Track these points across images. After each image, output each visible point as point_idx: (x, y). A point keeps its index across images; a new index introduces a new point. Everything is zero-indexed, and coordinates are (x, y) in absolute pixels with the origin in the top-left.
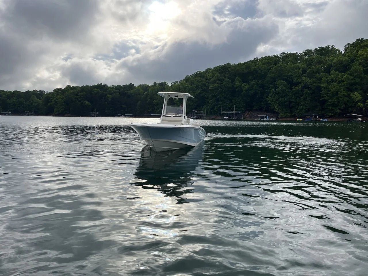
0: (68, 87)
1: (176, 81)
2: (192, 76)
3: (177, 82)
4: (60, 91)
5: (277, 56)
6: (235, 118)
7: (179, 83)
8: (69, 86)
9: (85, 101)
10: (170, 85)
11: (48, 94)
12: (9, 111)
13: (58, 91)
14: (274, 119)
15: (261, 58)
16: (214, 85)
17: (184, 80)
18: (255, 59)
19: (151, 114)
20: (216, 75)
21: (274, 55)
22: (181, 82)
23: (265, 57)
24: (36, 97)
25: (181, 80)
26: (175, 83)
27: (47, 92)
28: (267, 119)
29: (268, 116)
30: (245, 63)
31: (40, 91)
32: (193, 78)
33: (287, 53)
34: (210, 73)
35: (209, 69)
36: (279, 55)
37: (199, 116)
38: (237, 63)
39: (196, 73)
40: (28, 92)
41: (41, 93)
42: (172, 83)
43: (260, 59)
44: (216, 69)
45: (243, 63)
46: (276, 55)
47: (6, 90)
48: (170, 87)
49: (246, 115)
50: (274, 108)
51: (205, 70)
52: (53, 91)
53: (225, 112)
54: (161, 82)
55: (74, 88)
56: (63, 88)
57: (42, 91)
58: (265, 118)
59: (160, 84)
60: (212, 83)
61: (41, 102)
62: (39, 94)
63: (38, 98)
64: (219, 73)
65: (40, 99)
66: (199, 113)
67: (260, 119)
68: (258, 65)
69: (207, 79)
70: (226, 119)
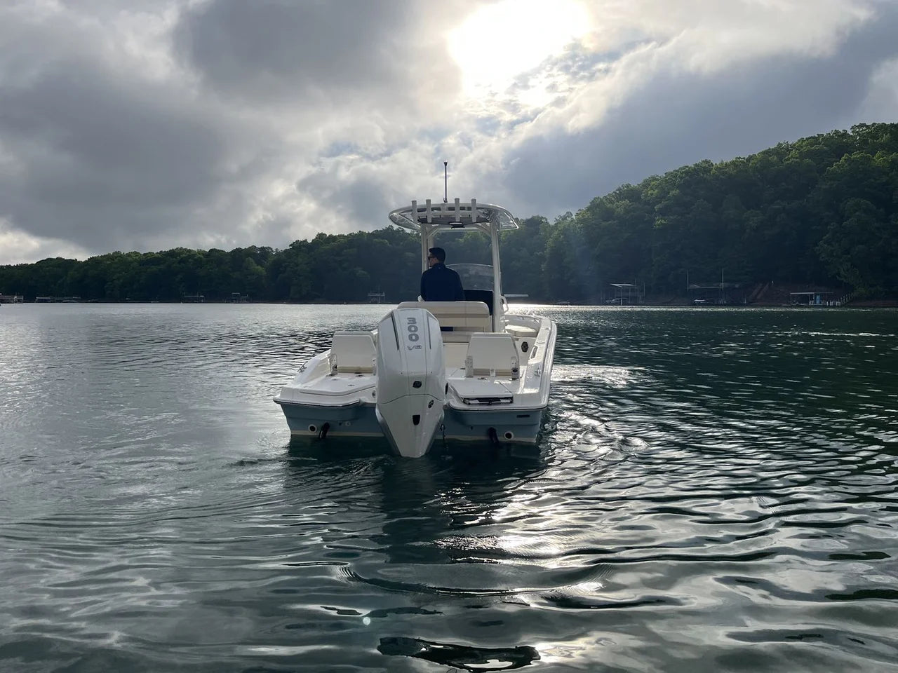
0: (321, 236)
1: (567, 213)
2: (609, 199)
3: (569, 214)
4: (304, 246)
5: (845, 134)
6: (725, 302)
7: (574, 217)
8: (322, 234)
9: (357, 269)
10: (552, 222)
11: (278, 254)
12: (200, 295)
13: (299, 247)
14: (838, 303)
15: (799, 141)
16: (666, 217)
17: (589, 209)
18: (780, 145)
19: (505, 296)
20: (673, 193)
21: (837, 132)
22: (580, 213)
23: (810, 138)
24: (253, 261)
25: (580, 210)
26: (564, 218)
27: (277, 250)
28: (818, 302)
29: (821, 295)
30: (750, 158)
31: (263, 249)
32: (611, 202)
33: (874, 124)
34: (657, 187)
35: (654, 179)
36: (850, 132)
37: (628, 297)
38: (729, 159)
39: (619, 189)
40: (238, 252)
41: (265, 251)
42: (558, 218)
43: (795, 145)
44: (671, 179)
45: (747, 157)
46: (841, 130)
47: (195, 249)
48: (552, 227)
49: (755, 292)
50: (839, 274)
51: (641, 182)
52: (289, 248)
53: (696, 286)
54: (530, 217)
55: (332, 238)
56: (310, 241)
57: (266, 248)
58: (812, 300)
59: (528, 221)
60: (663, 213)
61: (264, 273)
62: (260, 254)
63: (259, 263)
64: (679, 187)
65: (262, 267)
66: (626, 290)
67: (797, 303)
68: (788, 160)
69: (647, 203)
70: (700, 305)
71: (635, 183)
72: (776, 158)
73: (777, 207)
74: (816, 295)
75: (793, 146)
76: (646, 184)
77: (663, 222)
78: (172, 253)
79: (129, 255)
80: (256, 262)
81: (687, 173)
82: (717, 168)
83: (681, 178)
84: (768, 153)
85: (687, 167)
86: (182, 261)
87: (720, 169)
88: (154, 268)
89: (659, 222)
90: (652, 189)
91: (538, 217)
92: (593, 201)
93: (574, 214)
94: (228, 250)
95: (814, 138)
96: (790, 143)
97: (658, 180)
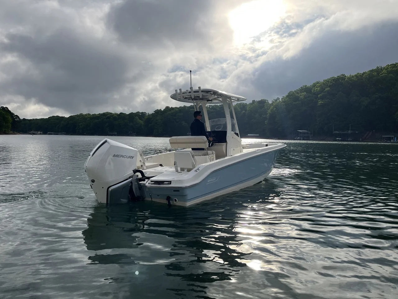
0: (167, 108)
2: (297, 92)
3: (278, 99)
4: (160, 112)
6: (351, 140)
7: (280, 100)
8: (168, 106)
9: (183, 122)
10: (270, 102)
11: (149, 115)
12: (115, 132)
13: (158, 112)
15: (387, 66)
16: (323, 100)
17: (287, 96)
18: (378, 67)
19: (248, 135)
20: (327, 89)
22: (283, 98)
23: (392, 64)
24: (138, 118)
26: (276, 100)
27: (148, 113)
28: (395, 140)
29: (397, 137)
30: (364, 73)
31: (142, 113)
32: (298, 93)
34: (319, 86)
35: (318, 83)
37: (305, 136)
38: (354, 74)
39: (302, 88)
40: (132, 114)
41: (143, 114)
42: (273, 100)
43: (385, 67)
44: (326, 83)
45: (362, 73)
47: (113, 113)
48: (270, 104)
49: (365, 135)
51: (312, 84)
52: (153, 113)
53: (337, 132)
54: (260, 100)
55: (172, 108)
56: (162, 110)
58: (392, 139)
59: (259, 101)
60: (322, 98)
61: (143, 124)
62: (141, 115)
63: (140, 119)
64: (330, 86)
65: (142, 120)
66: (304, 133)
67: (386, 141)
68: (382, 74)
69: (314, 94)
70: (339, 140)
71: (309, 85)
72: (376, 73)
73: (376, 96)
74: (394, 137)
75: (384, 68)
76: (314, 85)
77: (322, 102)
78: (104, 114)
79: (86, 115)
80: (139, 119)
81: (333, 80)
82: (348, 78)
83: (331, 82)
84: (372, 71)
85: (334, 77)
86: (109, 118)
87: (350, 78)
88: (96, 121)
89: (320, 102)
90: (317, 87)
91: (264, 99)
92: (289, 93)
93: (281, 98)
94: (128, 113)
95: (394, 64)
96: (383, 67)
97: (320, 83)
